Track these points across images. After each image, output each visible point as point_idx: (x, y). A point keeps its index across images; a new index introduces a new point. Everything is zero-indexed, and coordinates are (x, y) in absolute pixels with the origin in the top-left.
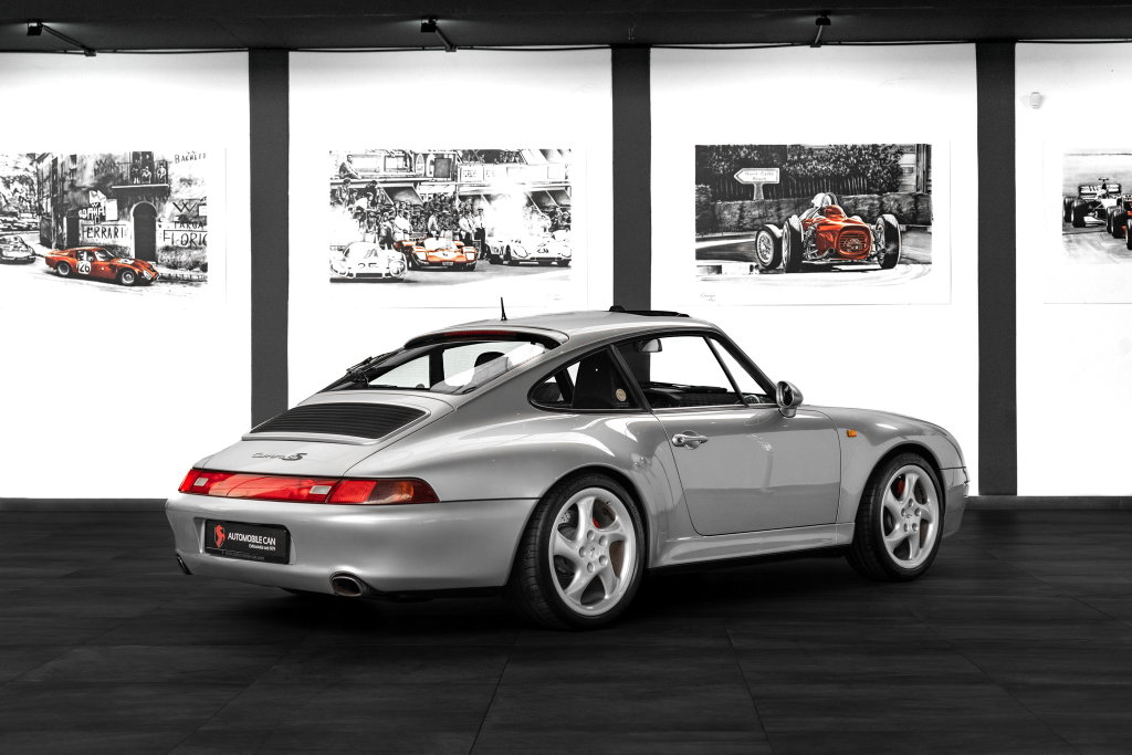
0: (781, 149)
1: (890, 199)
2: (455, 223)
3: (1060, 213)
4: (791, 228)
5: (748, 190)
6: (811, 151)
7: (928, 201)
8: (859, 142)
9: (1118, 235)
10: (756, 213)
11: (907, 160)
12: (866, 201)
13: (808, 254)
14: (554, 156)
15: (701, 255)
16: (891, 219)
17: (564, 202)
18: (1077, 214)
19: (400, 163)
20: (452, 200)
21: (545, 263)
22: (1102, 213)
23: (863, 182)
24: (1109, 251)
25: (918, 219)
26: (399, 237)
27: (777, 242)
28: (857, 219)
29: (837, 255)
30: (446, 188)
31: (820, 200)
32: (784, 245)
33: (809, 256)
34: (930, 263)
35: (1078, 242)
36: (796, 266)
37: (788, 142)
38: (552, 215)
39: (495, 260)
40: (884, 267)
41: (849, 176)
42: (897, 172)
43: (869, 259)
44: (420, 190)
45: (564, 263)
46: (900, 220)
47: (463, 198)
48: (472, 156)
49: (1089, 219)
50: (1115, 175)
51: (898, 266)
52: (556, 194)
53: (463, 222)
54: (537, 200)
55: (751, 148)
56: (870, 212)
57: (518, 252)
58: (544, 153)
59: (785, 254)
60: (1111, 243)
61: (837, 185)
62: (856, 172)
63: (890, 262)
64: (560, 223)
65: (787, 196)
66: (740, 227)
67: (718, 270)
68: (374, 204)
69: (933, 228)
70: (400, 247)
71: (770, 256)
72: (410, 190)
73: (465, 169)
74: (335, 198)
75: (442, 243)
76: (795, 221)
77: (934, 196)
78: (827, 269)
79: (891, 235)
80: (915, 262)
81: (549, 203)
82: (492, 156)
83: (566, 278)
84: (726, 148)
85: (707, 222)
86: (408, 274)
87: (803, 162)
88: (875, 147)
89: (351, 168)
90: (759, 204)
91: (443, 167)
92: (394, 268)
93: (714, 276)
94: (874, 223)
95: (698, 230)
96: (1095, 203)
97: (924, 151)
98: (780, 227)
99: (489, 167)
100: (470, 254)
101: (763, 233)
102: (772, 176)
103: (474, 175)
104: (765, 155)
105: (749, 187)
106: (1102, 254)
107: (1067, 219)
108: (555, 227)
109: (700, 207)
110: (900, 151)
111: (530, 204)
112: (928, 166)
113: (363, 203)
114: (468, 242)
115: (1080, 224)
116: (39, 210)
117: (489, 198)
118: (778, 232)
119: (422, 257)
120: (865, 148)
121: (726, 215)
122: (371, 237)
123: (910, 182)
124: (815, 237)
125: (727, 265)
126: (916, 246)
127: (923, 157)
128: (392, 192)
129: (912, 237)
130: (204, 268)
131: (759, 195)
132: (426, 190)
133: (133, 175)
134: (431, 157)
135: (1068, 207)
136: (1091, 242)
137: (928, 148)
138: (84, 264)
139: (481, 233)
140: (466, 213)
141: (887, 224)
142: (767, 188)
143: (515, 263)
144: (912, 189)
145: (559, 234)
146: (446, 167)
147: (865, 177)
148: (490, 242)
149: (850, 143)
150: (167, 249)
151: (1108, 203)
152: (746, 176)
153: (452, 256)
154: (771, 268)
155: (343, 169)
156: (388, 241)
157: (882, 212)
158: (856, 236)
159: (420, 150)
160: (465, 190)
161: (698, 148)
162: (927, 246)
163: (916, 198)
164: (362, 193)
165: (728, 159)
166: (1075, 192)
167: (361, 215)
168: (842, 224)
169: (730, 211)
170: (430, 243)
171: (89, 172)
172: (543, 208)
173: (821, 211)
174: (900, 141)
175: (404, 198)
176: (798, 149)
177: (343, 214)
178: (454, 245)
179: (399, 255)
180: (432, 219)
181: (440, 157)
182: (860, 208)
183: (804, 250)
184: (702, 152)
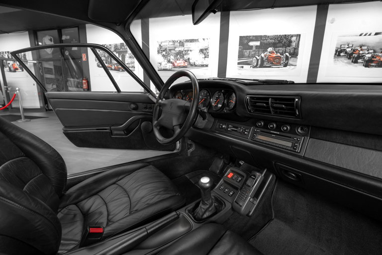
0: (261, 37)
1: (288, 49)
2: (183, 57)
3: (334, 52)
4: (261, 57)
5: (251, 47)
6: (269, 37)
7: (298, 49)
8: (282, 34)
9: (349, 58)
10: (253, 53)
11: (294, 39)
12: (281, 49)
13: (265, 63)
14: (206, 40)
15: (239, 64)
16: (287, 54)
17: (208, 51)
18: (339, 53)
19: (172, 43)
20: (183, 51)
21: (203, 66)
22: (346, 53)
23: (281, 45)
24: (346, 63)
25: (295, 54)
26: (171, 60)
27: (258, 60)
28: (279, 54)
29: (272, 63)
30: (181, 49)
31: (270, 49)
32: (259, 61)
33: (265, 64)
34: (296, 66)
35: (338, 60)
36: (262, 66)
37: (263, 34)
38: (205, 54)
39: (192, 65)
40: (284, 67)
41: (278, 43)
42: (291, 42)
43: (281, 65)
44: (176, 49)
45: (207, 66)
46: (290, 55)
47: (185, 51)
48: (187, 41)
49: (342, 54)
50: (352, 42)
51: (288, 67)
52: (206, 49)
53: (185, 57)
54: (201, 51)
55: (253, 36)
56: (282, 53)
57: (197, 63)
58: (204, 39)
59: (259, 63)
60: (347, 61)
61: (274, 45)
62: (280, 42)
63: (286, 65)
64: (206, 56)
65: (261, 48)
66: (249, 57)
67: (243, 67)
68: (166, 53)
69: (298, 57)
70: (172, 63)
71: (255, 64)
72: (174, 50)
73: (186, 44)
74: (158, 52)
75: (180, 62)
76: (263, 55)
77: (300, 48)
78: (270, 67)
79: (287, 58)
80: (292, 65)
81: (204, 52)
82: (192, 41)
83: (207, 69)
84: (247, 36)
85: (241, 56)
86: (173, 69)
87: (266, 40)
88: (285, 35)
89: (162, 45)
90: (254, 51)
91: (181, 44)
92: (170, 67)
93: (242, 69)
94: (283, 55)
95: (239, 58)
96: (345, 50)
97: (299, 36)
98: (259, 56)
99: (191, 43)
100: (186, 64)
101: (254, 58)
102: (258, 43)
103: (188, 45)
104: (256, 38)
105: (252, 46)
106: (344, 64)
107: (336, 54)
108: (205, 57)
109: (239, 52)
110: (292, 36)
111: (200, 52)
112: (299, 40)
113: (164, 53)
114: (186, 61)
115: (339, 55)
116: (105, 56)
117: (191, 51)
118: (258, 58)
119: (176, 65)
120: (283, 36)
121: (246, 54)
122: (166, 61)
123: (294, 44)
124: (267, 59)
125: (245, 66)
126: (293, 61)
127: (298, 38)
128: (170, 50)
129: (292, 59)
130: (134, 68)
131: (254, 48)
132: (177, 49)
133: (121, 48)
134: (179, 42)
135: (336, 51)
136: (341, 60)
137: (300, 35)
138: (113, 67)
139: (189, 59)
140: (186, 54)
141: (286, 55)
142: (257, 47)
143: (196, 66)
144: (294, 46)
145: (206, 59)
146: (182, 44)
147: (282, 43)
148: (191, 61)
149: (279, 34)
150: (127, 64)
151: (348, 50)
152: (251, 44)
153: (182, 64)
154: (255, 67)
155: (160, 45)
156: (169, 61)
157: (285, 52)
158: (278, 59)
159: (176, 40)
160: (186, 49)
161: (240, 37)
162: (296, 61)
163: (295, 49)
164: (164, 51)
165: (247, 39)
166: (339, 47)
167: (164, 56)
168: (274, 55)
169: (247, 53)
170: (178, 62)
171: (113, 48)
172: (203, 53)
173: (270, 52)
174: (292, 34)
175: (173, 51)
176: (265, 36)
177: (160, 56)
178: (183, 62)
179: (171, 65)
180: (178, 56)
181: (180, 41)
182: (280, 51)
183: (264, 62)
184: (241, 38)
